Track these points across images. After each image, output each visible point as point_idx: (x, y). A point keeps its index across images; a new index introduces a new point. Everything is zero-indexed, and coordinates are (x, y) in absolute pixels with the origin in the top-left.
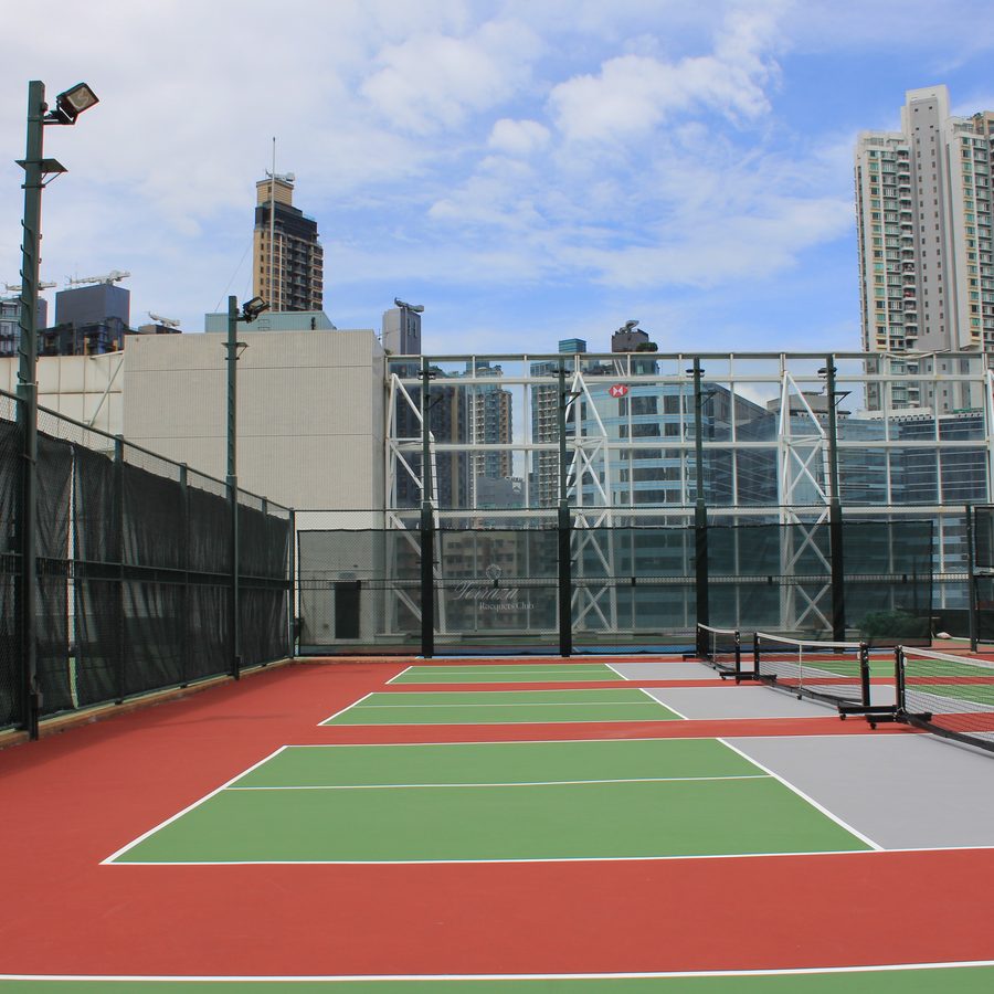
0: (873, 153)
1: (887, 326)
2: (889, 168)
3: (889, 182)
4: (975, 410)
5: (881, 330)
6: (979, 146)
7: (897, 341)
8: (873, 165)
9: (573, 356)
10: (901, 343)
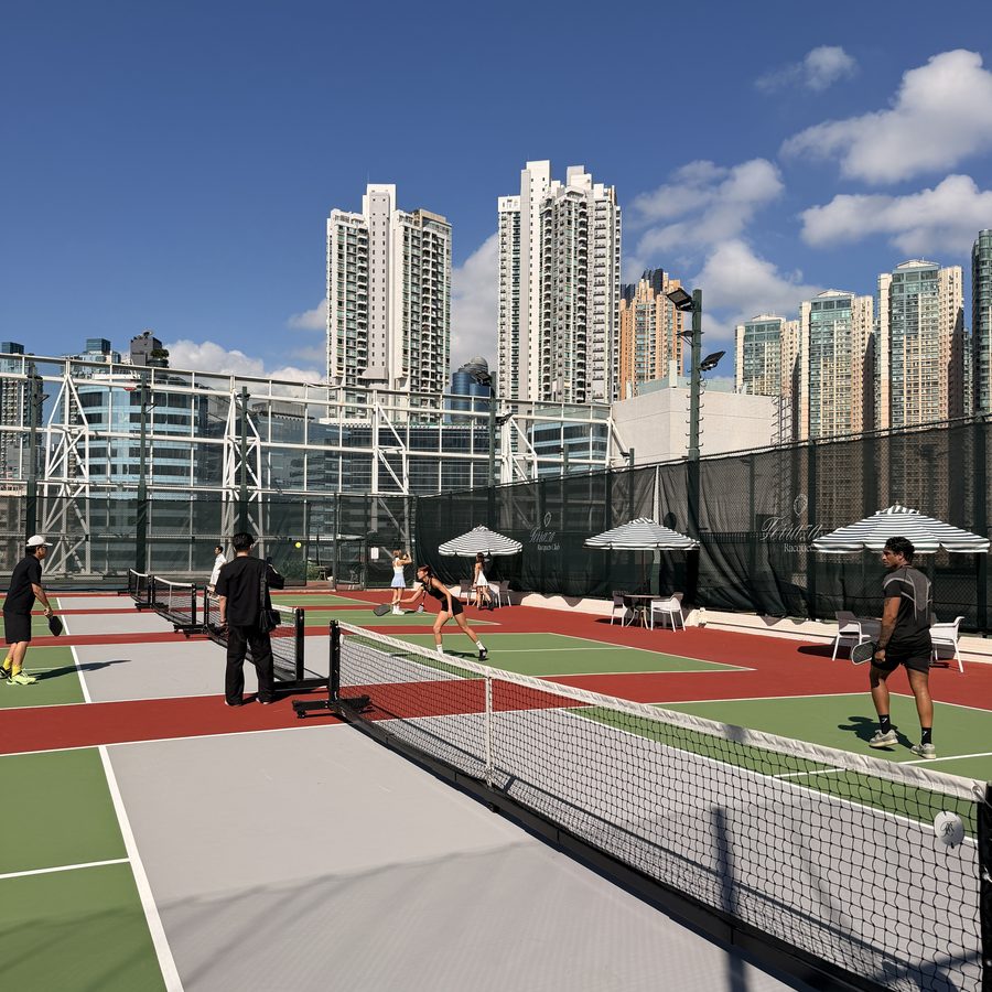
0: (341, 227)
1: (345, 357)
2: (352, 241)
3: (351, 251)
4: (401, 423)
5: (340, 360)
6: (415, 234)
7: (351, 369)
8: (341, 235)
9: (64, 362)
10: (354, 371)
